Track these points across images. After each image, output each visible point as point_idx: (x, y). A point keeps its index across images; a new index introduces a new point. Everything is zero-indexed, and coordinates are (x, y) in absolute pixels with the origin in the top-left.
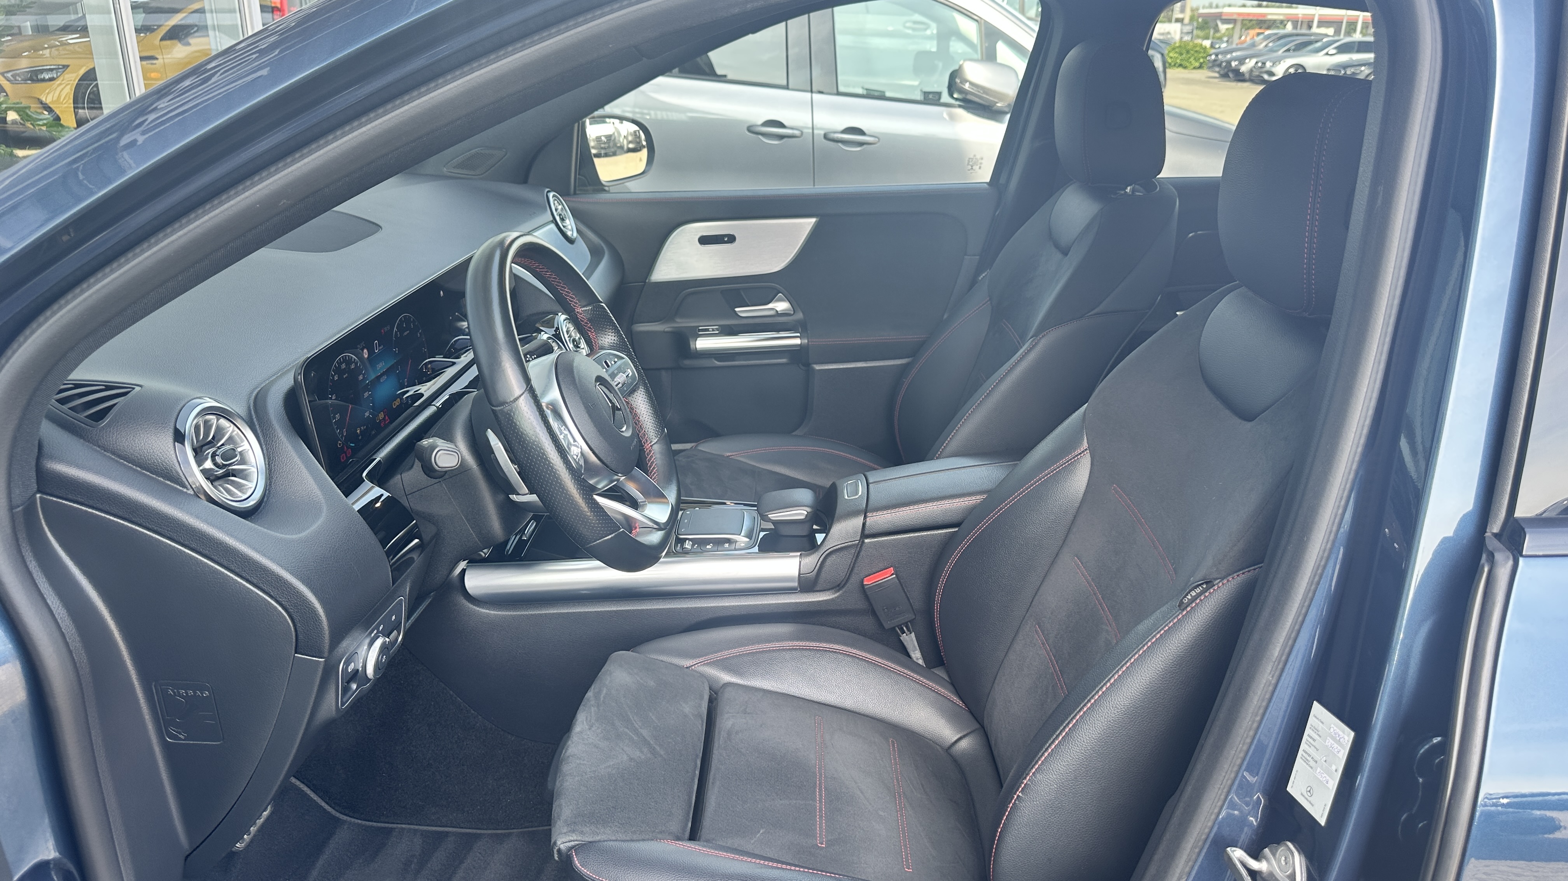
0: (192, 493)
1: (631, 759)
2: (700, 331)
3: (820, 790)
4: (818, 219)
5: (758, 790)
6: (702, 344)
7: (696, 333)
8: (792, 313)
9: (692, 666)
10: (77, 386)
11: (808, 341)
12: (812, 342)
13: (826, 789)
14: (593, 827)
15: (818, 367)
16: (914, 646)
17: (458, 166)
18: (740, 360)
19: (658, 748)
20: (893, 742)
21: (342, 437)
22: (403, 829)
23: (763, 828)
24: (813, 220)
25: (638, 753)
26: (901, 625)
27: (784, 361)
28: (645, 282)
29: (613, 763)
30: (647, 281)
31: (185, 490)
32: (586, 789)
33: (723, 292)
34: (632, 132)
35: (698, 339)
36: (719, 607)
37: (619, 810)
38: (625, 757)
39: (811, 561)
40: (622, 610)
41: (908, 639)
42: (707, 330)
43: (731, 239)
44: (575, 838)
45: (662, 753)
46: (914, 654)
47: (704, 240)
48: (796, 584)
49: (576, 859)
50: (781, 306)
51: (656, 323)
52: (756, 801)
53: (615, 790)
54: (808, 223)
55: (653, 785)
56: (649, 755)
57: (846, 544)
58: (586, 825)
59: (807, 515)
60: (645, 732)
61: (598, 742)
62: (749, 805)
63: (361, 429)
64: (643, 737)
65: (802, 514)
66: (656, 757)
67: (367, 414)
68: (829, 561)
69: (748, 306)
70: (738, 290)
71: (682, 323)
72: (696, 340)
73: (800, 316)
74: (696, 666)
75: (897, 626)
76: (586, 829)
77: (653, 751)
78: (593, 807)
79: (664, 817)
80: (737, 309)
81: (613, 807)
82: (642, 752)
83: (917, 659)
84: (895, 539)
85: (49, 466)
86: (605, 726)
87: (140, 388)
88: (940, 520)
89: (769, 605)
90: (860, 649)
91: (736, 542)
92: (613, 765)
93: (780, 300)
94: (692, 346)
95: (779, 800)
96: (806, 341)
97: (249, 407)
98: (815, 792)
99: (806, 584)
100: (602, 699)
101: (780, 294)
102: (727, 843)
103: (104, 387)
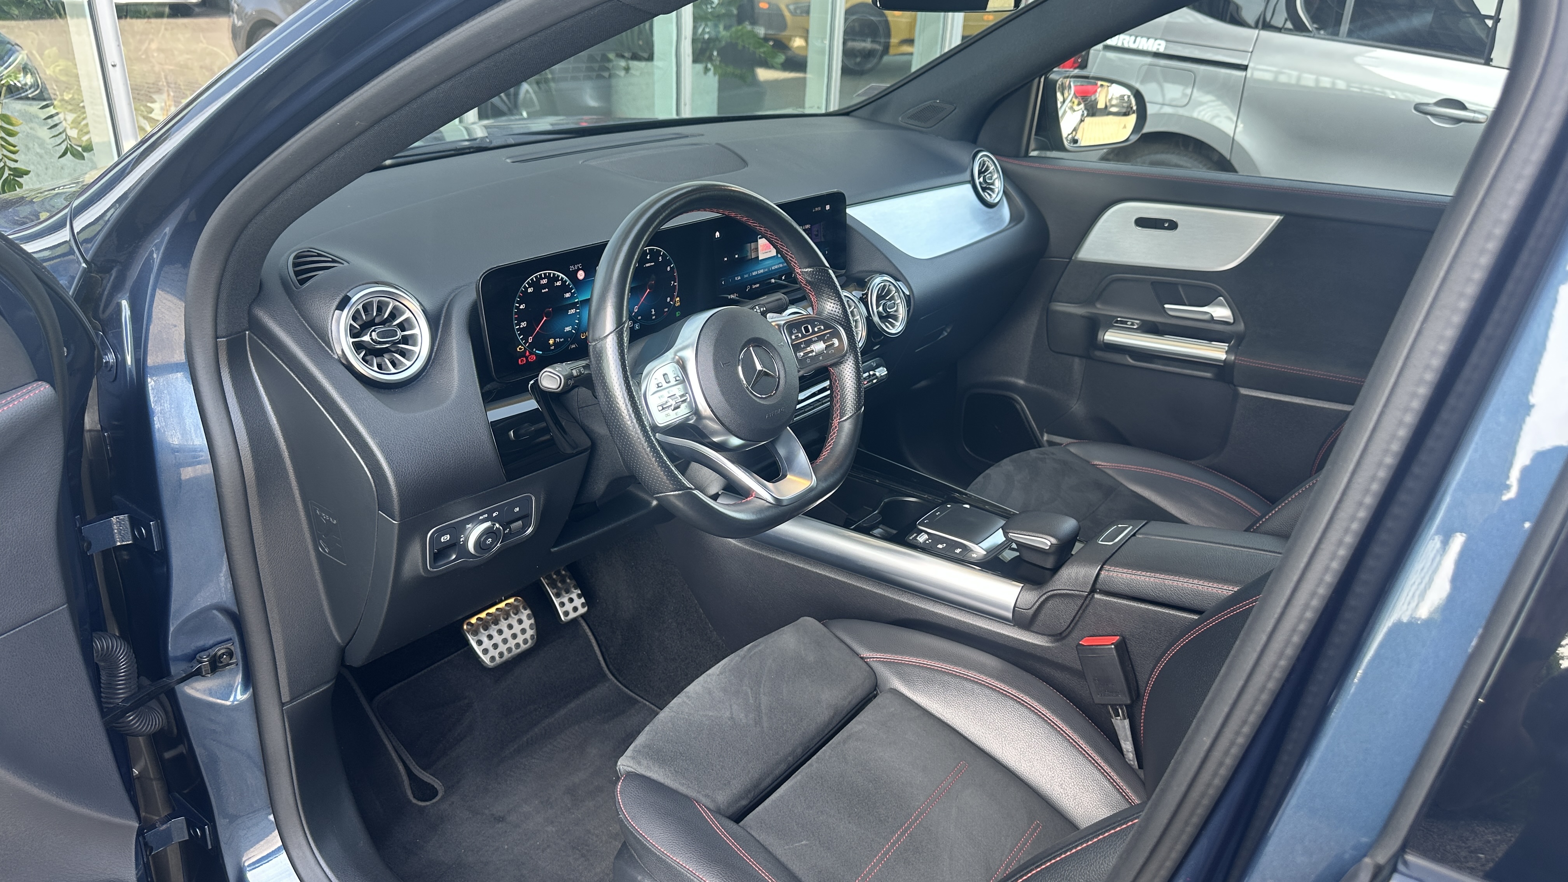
0: (336, 357)
1: (732, 718)
2: (1117, 322)
3: (903, 834)
4: (1282, 217)
5: (833, 803)
6: (1111, 336)
7: (1111, 323)
8: (1232, 321)
9: (868, 658)
10: (319, 255)
11: (1235, 359)
12: (1239, 360)
13: (911, 835)
14: (651, 764)
15: (1244, 391)
16: (1126, 735)
17: (914, 117)
18: (1157, 364)
19: (765, 719)
20: (1038, 825)
21: (525, 343)
22: (646, 704)
23: (808, 840)
24: (1277, 218)
25: (742, 715)
26: (1116, 705)
27: (1208, 375)
28: (1071, 259)
29: (712, 714)
30: (1073, 258)
31: (332, 354)
32: (672, 726)
33: (1154, 283)
34: (1118, 96)
35: (1109, 330)
36: (929, 610)
37: (684, 758)
38: (728, 714)
39: (1031, 598)
40: (839, 580)
41: (1120, 724)
42: (1126, 323)
43: (1173, 225)
44: (631, 765)
45: (765, 725)
46: (1125, 744)
47: (1142, 222)
48: (1010, 615)
49: (620, 784)
50: (1221, 312)
51: (1076, 305)
52: (822, 812)
53: (694, 738)
54: (1270, 221)
55: (732, 750)
56: (751, 722)
57: (1073, 592)
58: (646, 758)
59: (1050, 546)
60: (764, 700)
61: (715, 690)
62: (811, 812)
63: (555, 341)
64: (760, 703)
65: (1046, 544)
66: (756, 727)
67: (568, 329)
68: (1050, 604)
69: (1185, 305)
70: (1175, 285)
71: (1101, 309)
72: (1107, 331)
73: (1241, 327)
74: (871, 660)
75: (1112, 706)
76: (644, 762)
77: (758, 722)
78: (664, 745)
79: (719, 783)
80: (1166, 306)
81: (681, 753)
82: (746, 716)
83: (1128, 751)
84: (1127, 605)
85: (256, 312)
86: (733, 678)
87: (348, 264)
88: (1187, 602)
89: (980, 628)
90: (1054, 712)
91: (972, 550)
92: (712, 716)
93: (1221, 305)
94: (1100, 337)
95: (847, 822)
96: (1233, 358)
97: (446, 300)
98: (894, 833)
99: (1021, 619)
100: (751, 654)
101: (1221, 298)
102: (760, 836)
103: (330, 260)
